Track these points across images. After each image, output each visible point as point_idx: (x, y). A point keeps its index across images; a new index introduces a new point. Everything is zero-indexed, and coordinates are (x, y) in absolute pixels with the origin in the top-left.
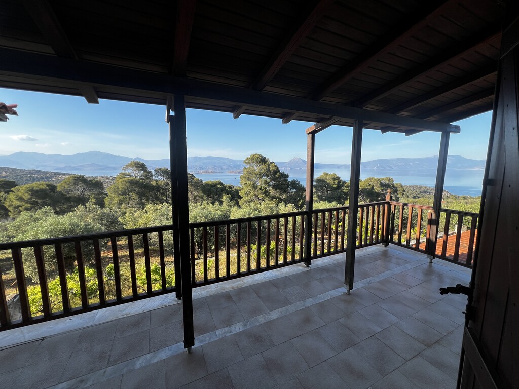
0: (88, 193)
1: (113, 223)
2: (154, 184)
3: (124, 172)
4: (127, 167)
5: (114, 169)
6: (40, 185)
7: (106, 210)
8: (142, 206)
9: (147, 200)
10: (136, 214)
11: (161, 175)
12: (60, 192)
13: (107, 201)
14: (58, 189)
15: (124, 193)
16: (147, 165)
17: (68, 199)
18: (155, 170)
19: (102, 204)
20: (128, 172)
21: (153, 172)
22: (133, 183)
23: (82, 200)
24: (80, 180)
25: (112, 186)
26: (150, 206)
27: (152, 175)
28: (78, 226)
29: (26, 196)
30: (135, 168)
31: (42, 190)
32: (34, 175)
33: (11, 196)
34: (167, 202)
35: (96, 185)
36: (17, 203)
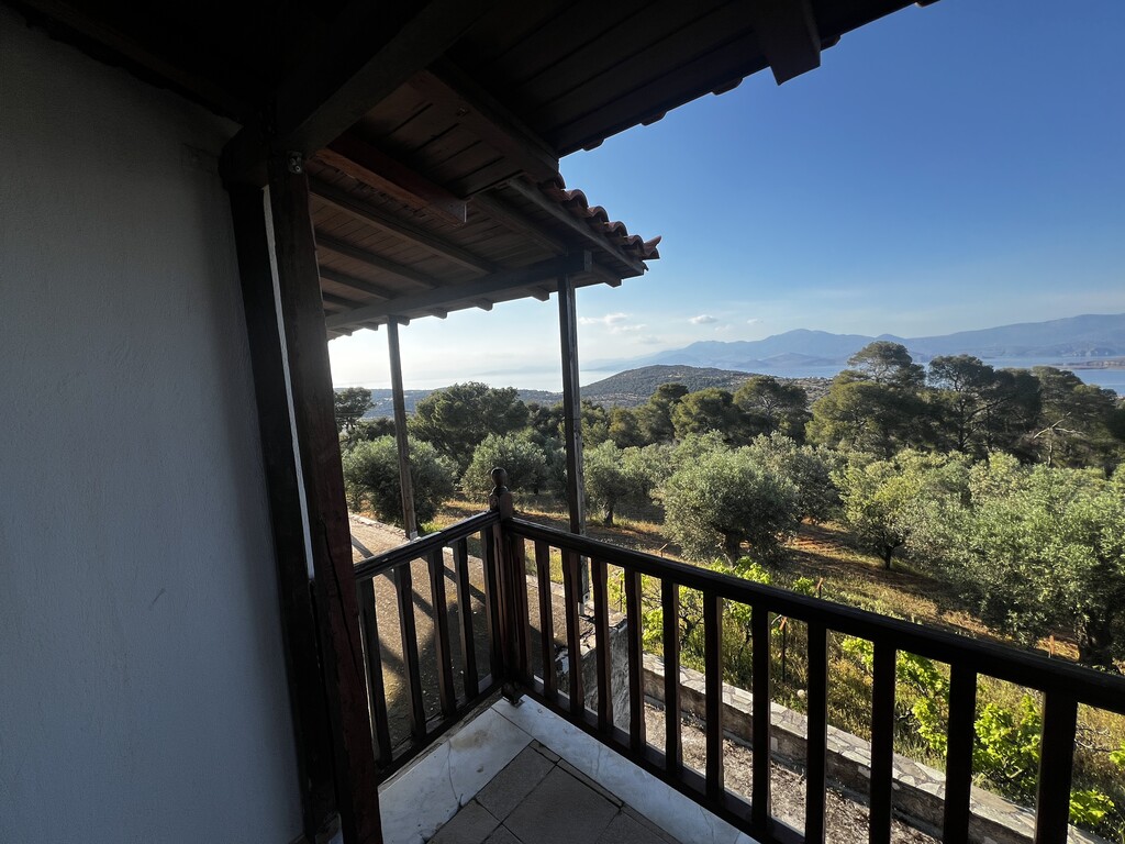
0: (777, 410)
1: (816, 480)
2: (926, 397)
3: (850, 368)
4: (860, 357)
5: (831, 362)
7: (806, 450)
8: (887, 451)
11: (949, 376)
12: (737, 407)
13: (809, 430)
14: (735, 402)
15: (846, 416)
16: (910, 351)
17: (746, 420)
18: (934, 364)
20: (859, 368)
21: (927, 368)
22: (871, 395)
23: (766, 425)
24: (768, 385)
25: (824, 400)
26: (907, 455)
27: (922, 376)
30: (878, 360)
33: (680, 409)
34: (961, 448)
35: (792, 396)
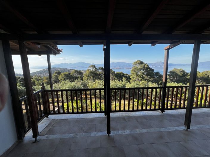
0: (78, 76)
1: (85, 86)
2: (98, 73)
3: (89, 69)
4: (90, 67)
5: (86, 68)
6: (66, 73)
7: (83, 82)
8: (94, 80)
9: (96, 79)
10: (92, 83)
11: (100, 70)
13: (84, 78)
14: (71, 74)
15: (89, 76)
16: (96, 66)
17: (73, 78)
18: (99, 68)
19: (82, 80)
20: (90, 69)
21: (98, 69)
22: (91, 72)
23: (77, 78)
24: (76, 71)
25: (85, 73)
26: (96, 81)
27: (97, 70)
28: (76, 86)
29: (63, 76)
30: (92, 67)
31: (67, 75)
32: (65, 70)
33: (60, 76)
34: (102, 80)
35: (80, 73)
36: (61, 78)
